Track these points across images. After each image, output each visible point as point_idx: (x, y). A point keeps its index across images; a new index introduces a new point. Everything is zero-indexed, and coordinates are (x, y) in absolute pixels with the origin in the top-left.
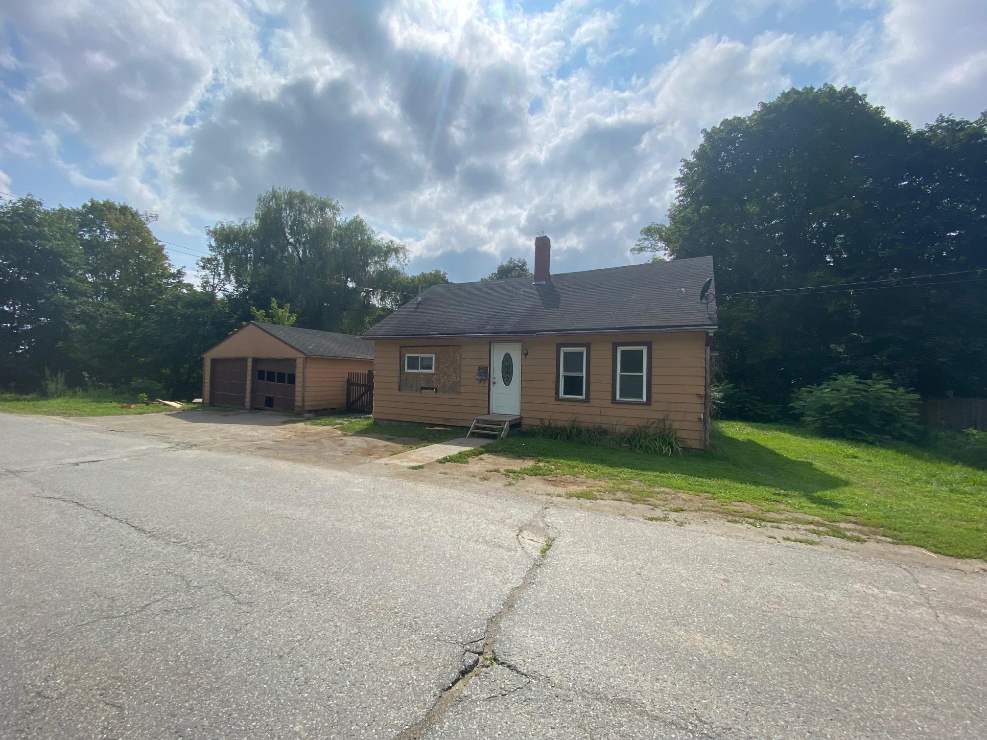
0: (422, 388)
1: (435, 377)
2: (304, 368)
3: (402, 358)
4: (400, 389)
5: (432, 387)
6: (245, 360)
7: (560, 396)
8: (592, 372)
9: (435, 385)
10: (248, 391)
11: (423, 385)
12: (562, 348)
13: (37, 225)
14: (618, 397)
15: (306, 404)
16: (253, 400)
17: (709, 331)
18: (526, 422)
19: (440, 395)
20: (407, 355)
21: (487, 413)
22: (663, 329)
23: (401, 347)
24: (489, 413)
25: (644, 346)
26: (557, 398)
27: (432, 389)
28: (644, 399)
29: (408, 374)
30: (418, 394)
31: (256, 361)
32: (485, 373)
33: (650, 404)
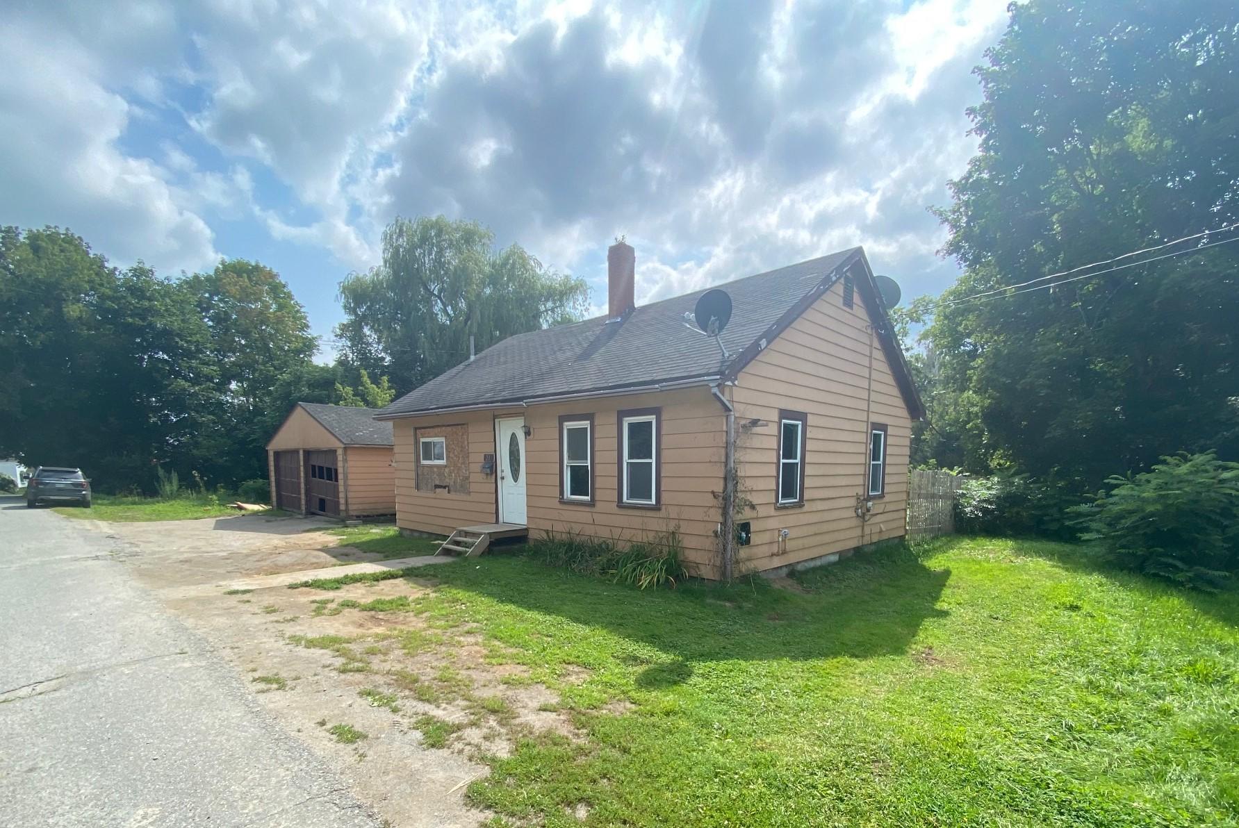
0: (437, 486)
1: (447, 470)
2: (345, 461)
3: (417, 442)
4: (418, 487)
5: (444, 485)
6: (296, 451)
7: (565, 497)
8: (597, 461)
9: (447, 481)
10: (303, 491)
11: (437, 483)
12: (566, 423)
13: (150, 299)
14: (625, 499)
15: (351, 507)
16: (308, 502)
17: (711, 385)
18: (533, 535)
19: (453, 496)
20: (422, 440)
21: (494, 521)
22: (657, 386)
23: (416, 429)
24: (497, 521)
25: (652, 414)
26: (562, 501)
27: (445, 487)
28: (654, 502)
29: (424, 466)
30: (431, 495)
31: (308, 453)
32: (491, 465)
33: (659, 509)
